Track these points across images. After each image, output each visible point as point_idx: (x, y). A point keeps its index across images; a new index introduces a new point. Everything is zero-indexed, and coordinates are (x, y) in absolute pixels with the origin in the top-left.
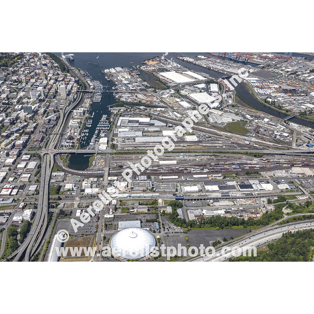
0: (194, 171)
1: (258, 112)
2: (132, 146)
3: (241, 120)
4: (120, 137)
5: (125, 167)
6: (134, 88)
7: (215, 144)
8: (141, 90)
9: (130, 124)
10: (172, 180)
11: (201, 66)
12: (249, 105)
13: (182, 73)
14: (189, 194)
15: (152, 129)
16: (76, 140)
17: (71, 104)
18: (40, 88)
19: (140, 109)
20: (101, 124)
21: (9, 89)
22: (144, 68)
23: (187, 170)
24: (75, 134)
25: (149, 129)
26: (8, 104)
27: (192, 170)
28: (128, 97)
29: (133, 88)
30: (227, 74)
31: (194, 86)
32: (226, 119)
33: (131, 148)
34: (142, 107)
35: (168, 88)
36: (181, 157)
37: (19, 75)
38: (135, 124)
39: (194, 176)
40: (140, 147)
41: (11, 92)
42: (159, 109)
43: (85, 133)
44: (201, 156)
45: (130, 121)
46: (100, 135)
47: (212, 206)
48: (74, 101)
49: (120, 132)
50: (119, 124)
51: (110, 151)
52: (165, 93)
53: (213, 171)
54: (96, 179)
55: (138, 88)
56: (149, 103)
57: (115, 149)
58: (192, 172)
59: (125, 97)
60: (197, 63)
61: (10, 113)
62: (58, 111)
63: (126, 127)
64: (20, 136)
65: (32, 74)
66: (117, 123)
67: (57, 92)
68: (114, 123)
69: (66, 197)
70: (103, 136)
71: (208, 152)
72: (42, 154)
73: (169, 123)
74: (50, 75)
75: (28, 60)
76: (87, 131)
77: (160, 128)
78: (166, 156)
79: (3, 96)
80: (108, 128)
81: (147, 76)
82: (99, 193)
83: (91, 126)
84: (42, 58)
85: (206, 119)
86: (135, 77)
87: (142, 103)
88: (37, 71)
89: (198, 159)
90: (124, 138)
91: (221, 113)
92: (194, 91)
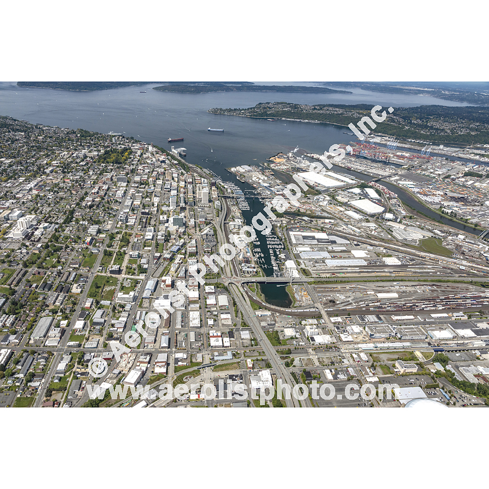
0: (426, 307)
1: (444, 225)
2: (326, 271)
3: (432, 236)
4: (304, 259)
5: (338, 302)
7: (425, 269)
9: (307, 241)
10: (408, 321)
11: (338, 166)
12: (426, 216)
14: (444, 342)
15: (336, 248)
16: (253, 262)
17: (220, 212)
18: (174, 193)
19: (304, 220)
20: (271, 241)
21: (141, 194)
22: (275, 166)
23: (417, 306)
24: (248, 254)
25: (334, 249)
26: (148, 214)
27: (424, 306)
29: (279, 193)
30: (375, 176)
31: (348, 190)
32: (414, 234)
33: (328, 275)
34: (306, 218)
35: (319, 192)
36: (397, 287)
37: (140, 175)
38: (312, 241)
39: (433, 315)
40: (339, 273)
41: (143, 198)
42: (327, 221)
43: (258, 252)
44: (420, 287)
45: (305, 238)
46: (279, 256)
47: (483, 360)
48: (222, 209)
49: (301, 252)
50: (294, 241)
51: (305, 279)
52: (320, 200)
53: (450, 308)
54: (315, 321)
56: (309, 212)
57: (308, 276)
58: (425, 309)
61: (155, 225)
62: (210, 223)
63: (304, 244)
64: (185, 258)
65: (155, 173)
66: (290, 239)
67: (194, 197)
68: (285, 239)
69: (296, 349)
70: (284, 257)
71: (424, 281)
72: (226, 284)
73: (351, 239)
74: (175, 175)
75: (140, 156)
76: (258, 250)
77: (345, 246)
78: (377, 287)
79: (137, 202)
80: (283, 247)
81: (284, 177)
82: (334, 343)
83: (259, 243)
84: (155, 153)
85: (391, 235)
86: (271, 178)
87: (302, 213)
88: (160, 170)
89: (419, 290)
90: (310, 260)
91: (403, 227)
92: (352, 197)
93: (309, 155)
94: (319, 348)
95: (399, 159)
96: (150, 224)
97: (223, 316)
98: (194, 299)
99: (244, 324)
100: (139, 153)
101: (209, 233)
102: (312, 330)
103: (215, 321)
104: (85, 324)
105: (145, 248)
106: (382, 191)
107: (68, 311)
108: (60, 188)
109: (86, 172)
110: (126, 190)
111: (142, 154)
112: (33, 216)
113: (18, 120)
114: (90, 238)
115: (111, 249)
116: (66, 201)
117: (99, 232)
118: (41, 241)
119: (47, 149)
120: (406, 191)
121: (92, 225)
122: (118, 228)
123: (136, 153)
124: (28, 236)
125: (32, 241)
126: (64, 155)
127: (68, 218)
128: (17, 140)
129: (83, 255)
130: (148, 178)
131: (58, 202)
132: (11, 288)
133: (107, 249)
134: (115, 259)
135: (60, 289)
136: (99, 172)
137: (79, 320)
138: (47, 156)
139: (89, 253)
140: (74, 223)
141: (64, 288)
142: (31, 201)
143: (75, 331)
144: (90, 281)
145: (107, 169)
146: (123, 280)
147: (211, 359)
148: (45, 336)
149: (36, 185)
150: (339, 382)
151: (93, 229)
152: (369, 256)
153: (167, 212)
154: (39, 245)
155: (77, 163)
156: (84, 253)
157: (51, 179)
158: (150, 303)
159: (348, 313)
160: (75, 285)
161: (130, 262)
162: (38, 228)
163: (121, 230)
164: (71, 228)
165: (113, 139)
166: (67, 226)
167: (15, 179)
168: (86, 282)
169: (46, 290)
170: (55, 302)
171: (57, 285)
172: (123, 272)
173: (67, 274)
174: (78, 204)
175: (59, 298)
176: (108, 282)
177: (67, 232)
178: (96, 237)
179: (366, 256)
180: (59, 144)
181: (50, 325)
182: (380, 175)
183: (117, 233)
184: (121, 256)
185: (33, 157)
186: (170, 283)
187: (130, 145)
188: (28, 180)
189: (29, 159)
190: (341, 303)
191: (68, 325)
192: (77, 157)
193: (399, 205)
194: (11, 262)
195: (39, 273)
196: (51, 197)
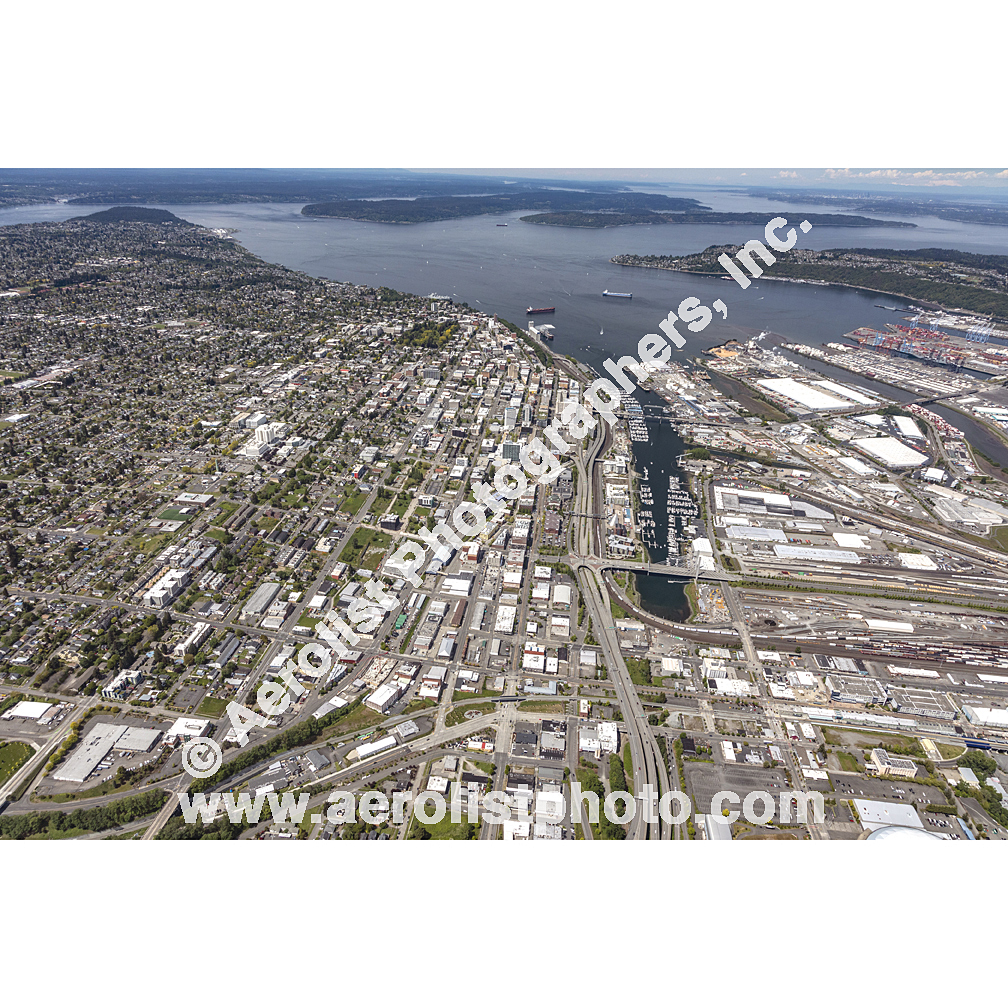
0: (971, 660)
2: (772, 566)
4: (734, 540)
5: (781, 625)
6: (715, 414)
7: (991, 585)
8: (733, 420)
9: (746, 508)
10: (925, 680)
11: (847, 370)
13: (809, 384)
14: (994, 733)
15: (802, 525)
16: (633, 535)
17: (591, 441)
18: (516, 402)
19: (750, 468)
20: (675, 501)
21: (458, 401)
22: (715, 365)
23: (951, 655)
24: (627, 520)
25: (798, 526)
26: (463, 435)
27: (967, 656)
28: (710, 435)
29: (711, 414)
30: (923, 393)
31: (857, 418)
32: (983, 514)
33: (773, 574)
34: (754, 465)
35: (794, 419)
36: (917, 614)
37: (465, 368)
38: (756, 507)
39: (983, 677)
40: (797, 572)
41: (460, 407)
42: (796, 473)
43: (646, 519)
44: (969, 618)
45: (742, 500)
46: (685, 528)
48: (595, 436)
49: (728, 526)
50: (719, 504)
51: (725, 574)
52: (793, 432)
54: (726, 653)
55: (724, 414)
56: (764, 454)
57: (733, 570)
58: (967, 663)
59: (702, 435)
60: (835, 360)
61: (472, 454)
62: (569, 459)
63: (739, 512)
64: (511, 514)
65: (490, 367)
66: (713, 501)
67: (550, 411)
68: (704, 499)
69: (676, 696)
70: (694, 532)
71: (983, 608)
72: (574, 568)
73: (839, 512)
74: (525, 372)
75: (471, 336)
76: (648, 514)
77: (822, 524)
78: (873, 607)
79: (449, 415)
80: (696, 513)
81: (730, 386)
82: (753, 697)
83: (652, 502)
84: (497, 332)
85: (930, 512)
86: (703, 385)
87: (749, 454)
88: (499, 362)
89: (965, 624)
90: (744, 542)
91: (959, 497)
92: (861, 432)
93: (790, 346)
94: (723, 701)
95: (989, 362)
96: (463, 452)
97: (555, 621)
98: (511, 586)
99: (591, 640)
100: (470, 331)
101: (563, 476)
102: (716, 668)
103: (540, 626)
104: (326, 602)
105: (448, 492)
106: (932, 424)
107: (304, 579)
108: (331, 383)
109: (376, 358)
110: (436, 392)
111: (475, 333)
112: (281, 425)
113: (291, 271)
114: (362, 466)
115: (390, 488)
116: (335, 404)
117: (378, 457)
118: (286, 464)
119: (324, 318)
120: (987, 426)
121: (369, 445)
122: (410, 454)
123: (466, 330)
124: (268, 456)
125: (272, 463)
126: (349, 329)
127: (333, 430)
128: (282, 302)
129: (345, 492)
130: (476, 374)
131: (324, 405)
132: (227, 533)
133: (385, 487)
134: (394, 504)
135: (301, 542)
136: (397, 360)
137: (317, 594)
138: (322, 329)
139: (354, 490)
140: (341, 440)
141: (306, 543)
142: (283, 401)
143: (308, 611)
144: (348, 536)
145: (412, 355)
146: (401, 539)
147: (518, 689)
148: (262, 612)
149: (295, 376)
150: (746, 767)
151: (367, 454)
152: (869, 547)
153: (497, 435)
154: (282, 471)
155: (365, 343)
156: (348, 490)
157: (320, 368)
158: (436, 582)
159: (798, 648)
160: (324, 539)
161: (418, 512)
162: (284, 444)
163: (414, 458)
164: (335, 449)
165: (433, 305)
166: (329, 445)
167: (268, 364)
168: (341, 536)
169: (279, 541)
170: (287, 562)
171: (296, 535)
172: (404, 527)
173: (314, 520)
174: (353, 410)
175: (295, 556)
176: (375, 540)
177: (327, 454)
178: (371, 467)
179: (864, 546)
180: (345, 310)
181: (274, 597)
182: (935, 392)
183: (407, 462)
184: (405, 499)
185: (300, 331)
186: (476, 553)
187: (459, 316)
188: (285, 368)
189: (293, 334)
190: (788, 628)
191: (300, 600)
192: (369, 333)
193: (963, 455)
194: (235, 492)
195: (273, 514)
196: (314, 396)
